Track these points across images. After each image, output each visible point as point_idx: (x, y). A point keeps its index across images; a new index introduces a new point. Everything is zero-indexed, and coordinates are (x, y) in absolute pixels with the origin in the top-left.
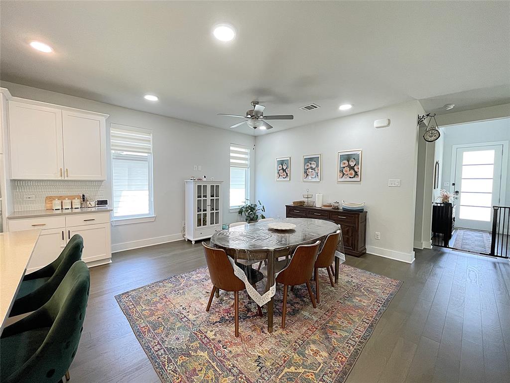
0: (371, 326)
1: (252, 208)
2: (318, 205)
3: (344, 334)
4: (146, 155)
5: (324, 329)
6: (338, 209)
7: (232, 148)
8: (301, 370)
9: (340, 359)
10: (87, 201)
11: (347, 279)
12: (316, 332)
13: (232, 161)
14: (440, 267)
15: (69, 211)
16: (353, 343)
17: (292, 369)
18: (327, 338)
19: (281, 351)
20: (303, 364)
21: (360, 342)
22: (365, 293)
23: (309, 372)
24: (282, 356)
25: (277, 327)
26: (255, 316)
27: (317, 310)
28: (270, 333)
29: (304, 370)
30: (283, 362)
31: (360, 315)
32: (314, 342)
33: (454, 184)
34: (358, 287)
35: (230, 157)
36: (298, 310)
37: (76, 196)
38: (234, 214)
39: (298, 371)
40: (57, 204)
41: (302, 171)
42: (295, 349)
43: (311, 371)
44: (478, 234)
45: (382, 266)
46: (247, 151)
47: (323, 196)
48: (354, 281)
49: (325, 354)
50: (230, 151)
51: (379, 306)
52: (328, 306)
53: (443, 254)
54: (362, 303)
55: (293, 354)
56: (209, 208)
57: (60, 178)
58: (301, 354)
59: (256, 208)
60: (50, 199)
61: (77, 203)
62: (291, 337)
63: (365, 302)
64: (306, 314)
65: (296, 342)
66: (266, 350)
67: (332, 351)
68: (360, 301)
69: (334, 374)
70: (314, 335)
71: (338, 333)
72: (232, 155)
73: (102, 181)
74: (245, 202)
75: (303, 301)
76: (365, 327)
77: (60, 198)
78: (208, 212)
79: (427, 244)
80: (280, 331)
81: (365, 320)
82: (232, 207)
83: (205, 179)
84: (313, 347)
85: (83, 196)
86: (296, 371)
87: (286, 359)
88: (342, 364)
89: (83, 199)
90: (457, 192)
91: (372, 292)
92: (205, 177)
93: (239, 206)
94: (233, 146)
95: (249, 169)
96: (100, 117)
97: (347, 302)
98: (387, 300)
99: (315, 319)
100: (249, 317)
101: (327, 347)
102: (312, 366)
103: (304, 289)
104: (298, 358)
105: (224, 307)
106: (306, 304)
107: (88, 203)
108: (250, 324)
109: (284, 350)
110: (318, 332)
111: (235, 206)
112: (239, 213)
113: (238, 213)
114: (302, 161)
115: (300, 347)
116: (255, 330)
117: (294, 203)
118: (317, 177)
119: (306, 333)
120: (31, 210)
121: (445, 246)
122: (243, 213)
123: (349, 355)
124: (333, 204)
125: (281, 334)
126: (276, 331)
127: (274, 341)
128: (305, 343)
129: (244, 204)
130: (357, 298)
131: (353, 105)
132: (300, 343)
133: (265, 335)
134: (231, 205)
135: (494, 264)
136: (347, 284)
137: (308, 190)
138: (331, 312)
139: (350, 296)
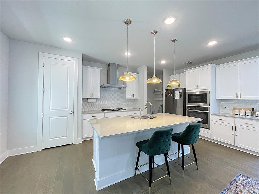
10: (256, 112)
37: (248, 109)
40: (237, 112)
60: (235, 109)
61: (249, 113)
77: (240, 109)
85: (253, 109)
107: (256, 113)
120: (225, 113)
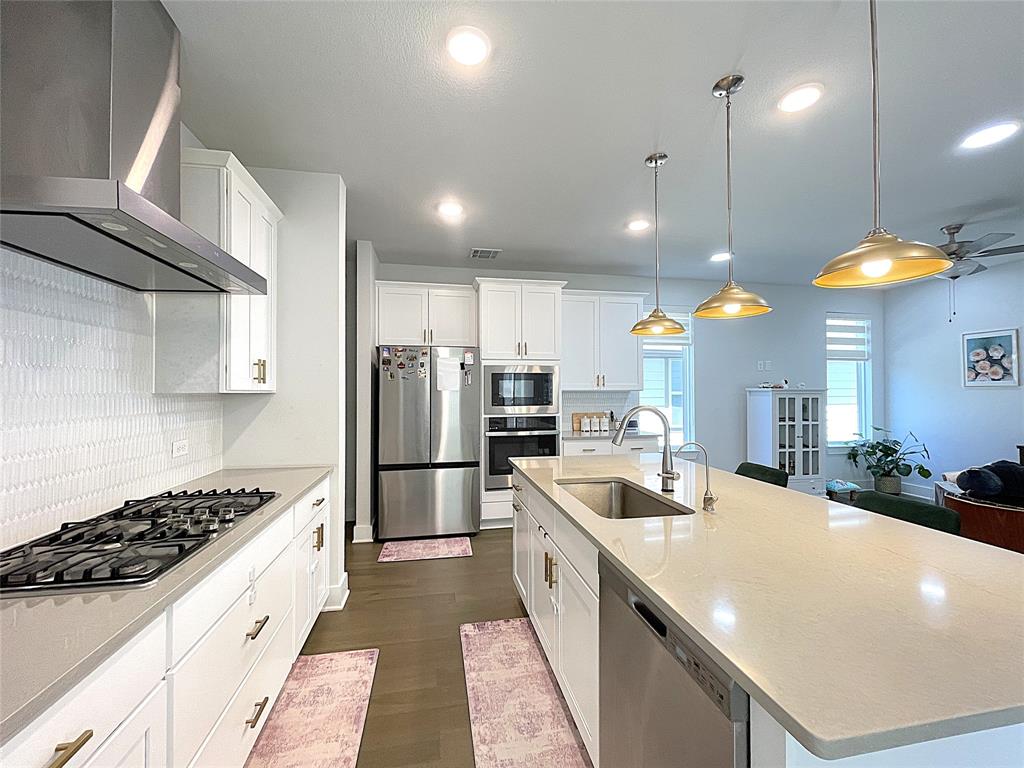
4: (679, 348)
7: (829, 322)
10: (616, 420)
13: (829, 347)
15: (597, 434)
35: (825, 342)
37: (605, 413)
38: (839, 458)
40: (585, 424)
46: (860, 323)
50: (826, 328)
56: (799, 442)
57: (596, 389)
60: (577, 417)
72: (829, 335)
73: (629, 392)
74: (861, 435)
77: (590, 416)
78: (799, 450)
82: (831, 443)
83: (786, 386)
85: (612, 413)
89: (612, 417)
92: (786, 382)
93: (846, 443)
94: (833, 318)
95: (869, 364)
96: (636, 298)
107: (617, 423)
111: (840, 443)
112: (849, 458)
113: (846, 457)
122: (860, 458)
129: (858, 439)
134: (829, 439)
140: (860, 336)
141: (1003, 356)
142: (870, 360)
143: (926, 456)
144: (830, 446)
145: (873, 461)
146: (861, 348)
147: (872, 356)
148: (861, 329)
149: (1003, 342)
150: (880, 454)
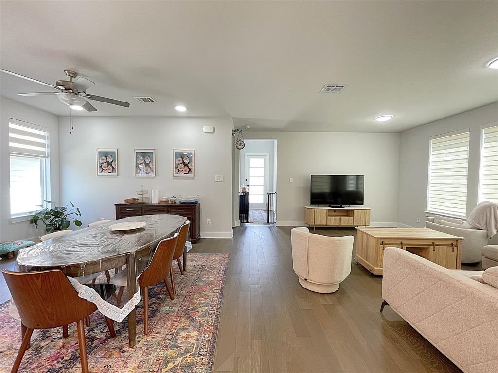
0: (221, 293)
1: (57, 214)
2: (155, 201)
3: (204, 309)
5: (188, 315)
6: (175, 203)
8: (179, 360)
9: (208, 329)
11: (192, 264)
12: (181, 320)
13: (12, 144)
14: (248, 237)
16: (213, 312)
17: (171, 365)
18: (192, 320)
19: (152, 357)
20: (179, 354)
21: (217, 309)
22: (210, 270)
23: (186, 358)
24: (155, 361)
25: (139, 337)
26: (104, 341)
27: (175, 300)
28: (132, 348)
29: (181, 359)
30: (158, 366)
31: (211, 289)
32: (183, 329)
33: (246, 180)
34: (203, 268)
35: (8, 139)
36: (157, 310)
38: (21, 224)
39: (176, 363)
41: (134, 166)
42: (167, 346)
43: (188, 355)
44: (258, 212)
45: (215, 246)
46: (42, 133)
47: (159, 191)
48: (198, 264)
49: (195, 333)
50: (9, 130)
51: (222, 277)
52: (184, 293)
53: (246, 228)
54: (210, 279)
55: (166, 351)
58: (175, 347)
59: (65, 213)
62: (159, 338)
63: (212, 278)
64: (166, 309)
65: (165, 340)
66: (134, 368)
67: (199, 328)
68: (208, 278)
69: (207, 344)
70: (180, 323)
71: (200, 311)
74: (42, 206)
75: (159, 298)
76: (217, 297)
79: (237, 223)
80: (145, 338)
81: (216, 291)
82: (14, 215)
84: (184, 334)
86: (175, 364)
87: (160, 361)
88: (210, 333)
90: (248, 185)
91: (214, 268)
93: (30, 213)
94: (13, 123)
95: (48, 160)
97: (198, 283)
98: (226, 270)
99: (176, 309)
100: (97, 347)
101: (194, 327)
102: (187, 351)
103: (156, 287)
104: (172, 352)
105: (48, 355)
106: (162, 300)
108: (100, 354)
109: (155, 354)
110: (183, 319)
111: (23, 213)
112: (31, 223)
113: (28, 223)
114: (134, 155)
115: (171, 342)
116: (111, 355)
117: (126, 201)
118: (152, 172)
119: (172, 326)
121: (247, 222)
122: (39, 222)
123: (213, 322)
124: (170, 199)
125: (146, 341)
126: (139, 341)
127: (140, 353)
128: (174, 335)
129: (40, 209)
130: (205, 276)
131: (188, 109)
132: (170, 338)
133: (126, 353)
134: (12, 213)
135: (269, 227)
136: (194, 268)
137: (142, 186)
138: (188, 297)
139: (199, 278)
140: (42, 141)
141: (113, 161)
142: (49, 158)
143: (79, 214)
144: (12, 217)
145: (47, 222)
146: (42, 149)
147: (50, 155)
148: (43, 137)
149: (112, 154)
150: (52, 217)
